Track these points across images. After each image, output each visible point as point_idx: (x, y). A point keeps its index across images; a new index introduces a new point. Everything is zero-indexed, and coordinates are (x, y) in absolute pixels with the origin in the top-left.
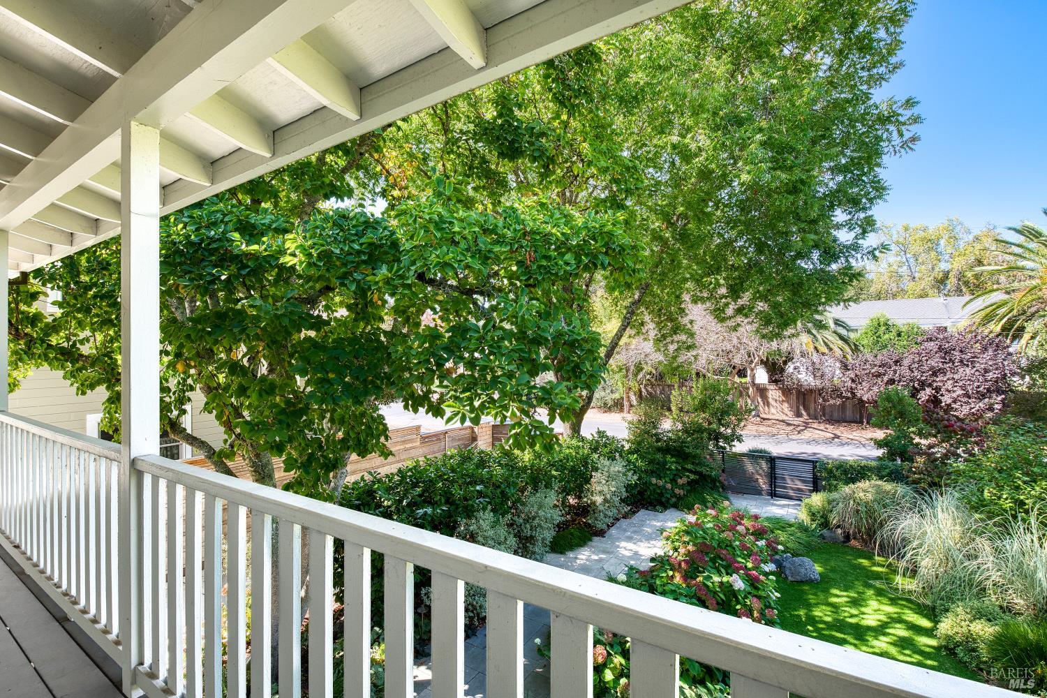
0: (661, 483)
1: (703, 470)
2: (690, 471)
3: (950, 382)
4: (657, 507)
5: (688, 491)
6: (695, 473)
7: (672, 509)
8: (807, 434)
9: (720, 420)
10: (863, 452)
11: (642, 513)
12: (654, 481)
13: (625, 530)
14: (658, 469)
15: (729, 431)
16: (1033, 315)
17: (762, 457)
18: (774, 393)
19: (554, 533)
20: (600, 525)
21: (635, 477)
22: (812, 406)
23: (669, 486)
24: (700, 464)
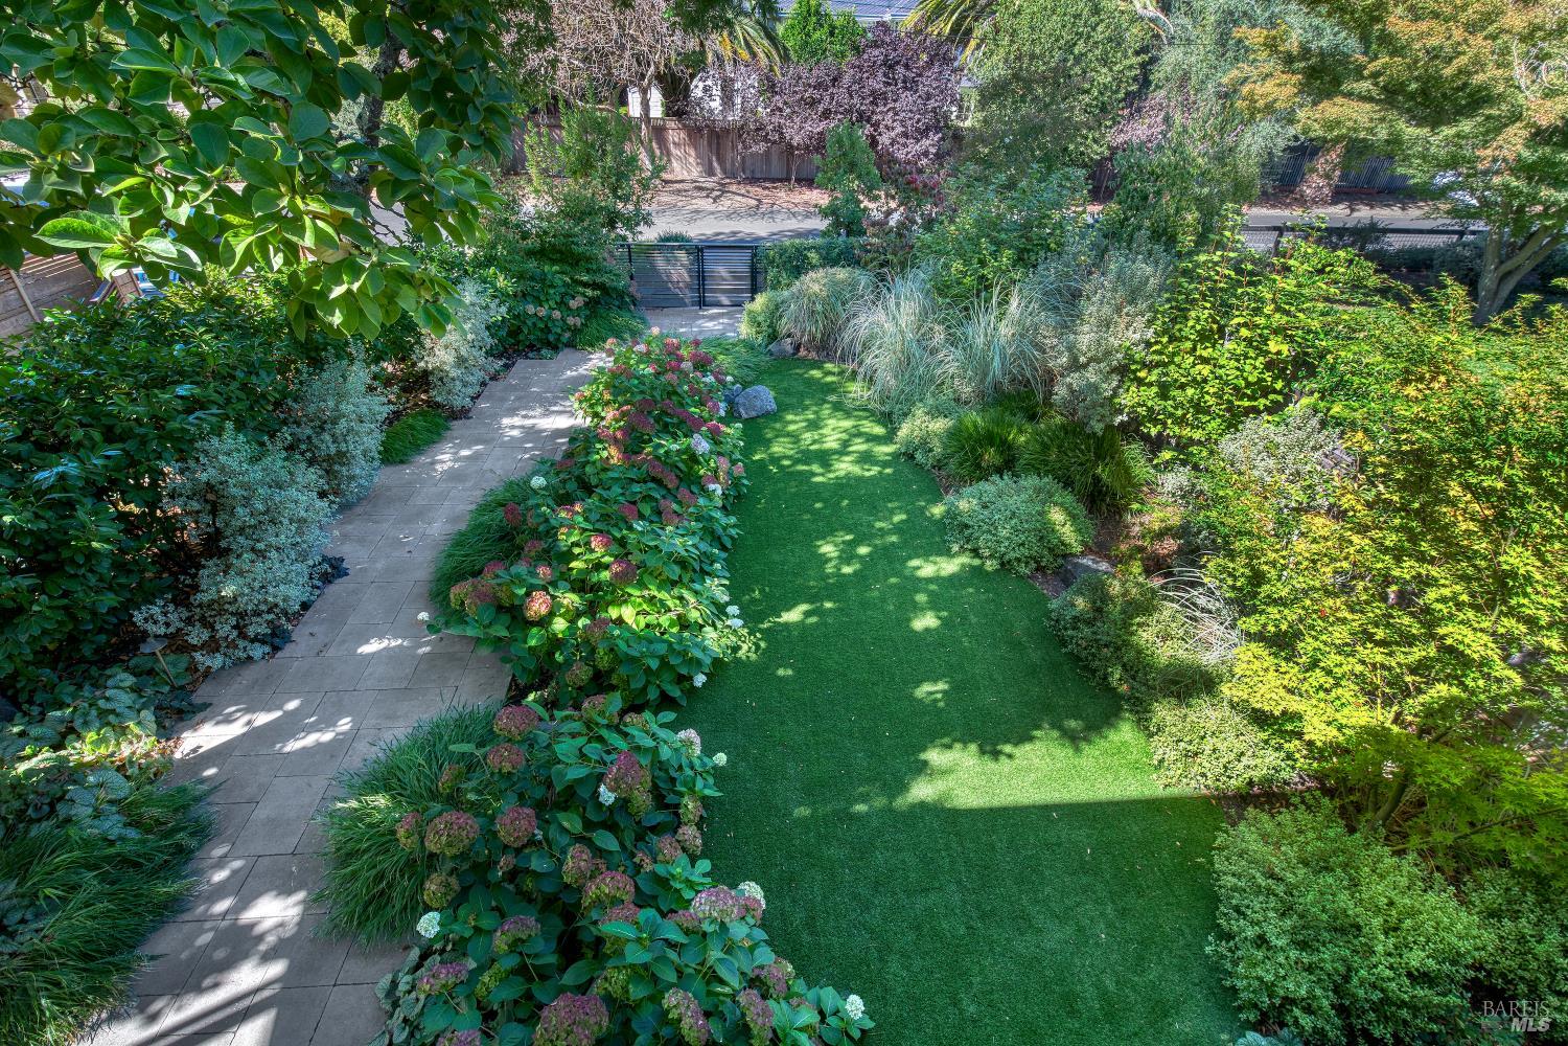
0: (543, 312)
1: (605, 279)
2: (585, 285)
3: (891, 114)
4: (544, 352)
5: (588, 318)
6: (594, 286)
7: (566, 350)
8: (726, 203)
9: (614, 191)
10: (793, 224)
11: (521, 365)
12: (531, 309)
13: (503, 400)
14: (531, 289)
15: (631, 207)
16: (982, 11)
17: (680, 248)
18: (675, 134)
19: (382, 437)
20: (458, 402)
21: (503, 309)
22: (729, 155)
23: (557, 314)
24: (599, 270)
